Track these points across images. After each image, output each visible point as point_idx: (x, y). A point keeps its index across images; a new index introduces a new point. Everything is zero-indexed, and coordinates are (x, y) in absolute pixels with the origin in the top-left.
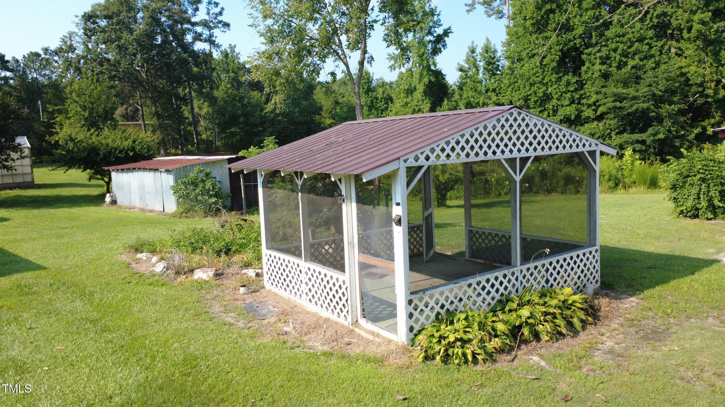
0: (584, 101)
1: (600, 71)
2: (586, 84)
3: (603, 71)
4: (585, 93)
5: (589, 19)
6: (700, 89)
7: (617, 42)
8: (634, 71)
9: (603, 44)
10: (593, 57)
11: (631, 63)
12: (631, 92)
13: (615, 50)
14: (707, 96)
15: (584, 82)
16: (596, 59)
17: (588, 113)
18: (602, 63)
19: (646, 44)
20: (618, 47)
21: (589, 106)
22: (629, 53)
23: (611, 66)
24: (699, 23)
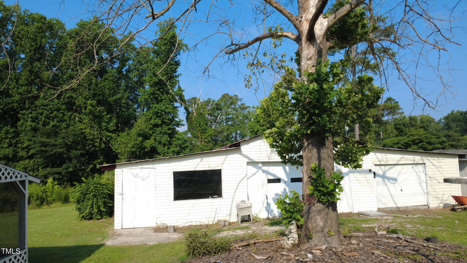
0: (20, 145)
1: (31, 126)
2: (21, 134)
3: (33, 127)
4: (20, 140)
5: (23, 91)
6: (92, 142)
7: (43, 109)
8: (53, 128)
9: (34, 109)
10: (26, 117)
11: (52, 123)
12: (52, 141)
13: (42, 114)
14: (96, 147)
15: (20, 132)
16: (28, 118)
17: (22, 153)
18: (33, 121)
19: (61, 113)
20: (44, 112)
21: (23, 149)
22: (51, 117)
23: (39, 124)
24: (90, 106)
